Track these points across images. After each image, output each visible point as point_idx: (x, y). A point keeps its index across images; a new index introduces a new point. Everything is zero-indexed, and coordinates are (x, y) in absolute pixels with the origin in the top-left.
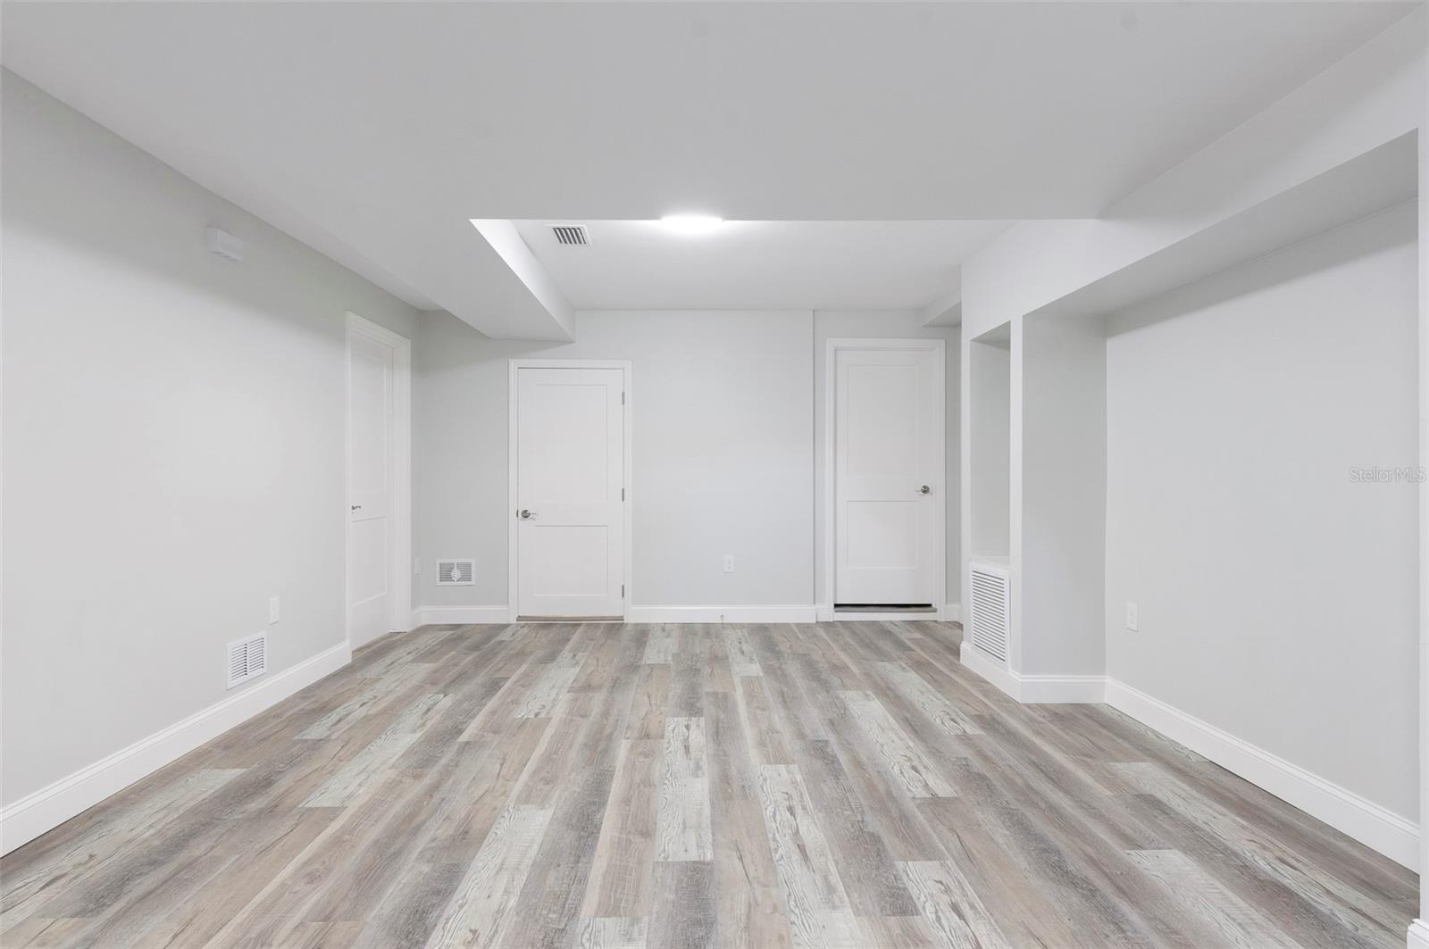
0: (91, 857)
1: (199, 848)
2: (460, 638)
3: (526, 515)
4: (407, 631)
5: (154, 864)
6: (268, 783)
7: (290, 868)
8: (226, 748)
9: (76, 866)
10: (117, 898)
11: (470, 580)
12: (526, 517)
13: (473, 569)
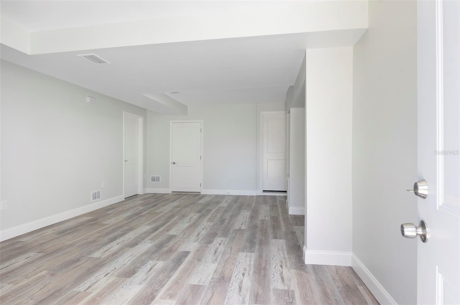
0: (61, 228)
1: (79, 228)
2: (154, 196)
3: (174, 163)
4: (142, 194)
5: (71, 229)
6: (96, 219)
7: (95, 231)
8: (90, 214)
9: (57, 229)
10: (64, 233)
11: (159, 181)
12: (174, 164)
13: (160, 178)
